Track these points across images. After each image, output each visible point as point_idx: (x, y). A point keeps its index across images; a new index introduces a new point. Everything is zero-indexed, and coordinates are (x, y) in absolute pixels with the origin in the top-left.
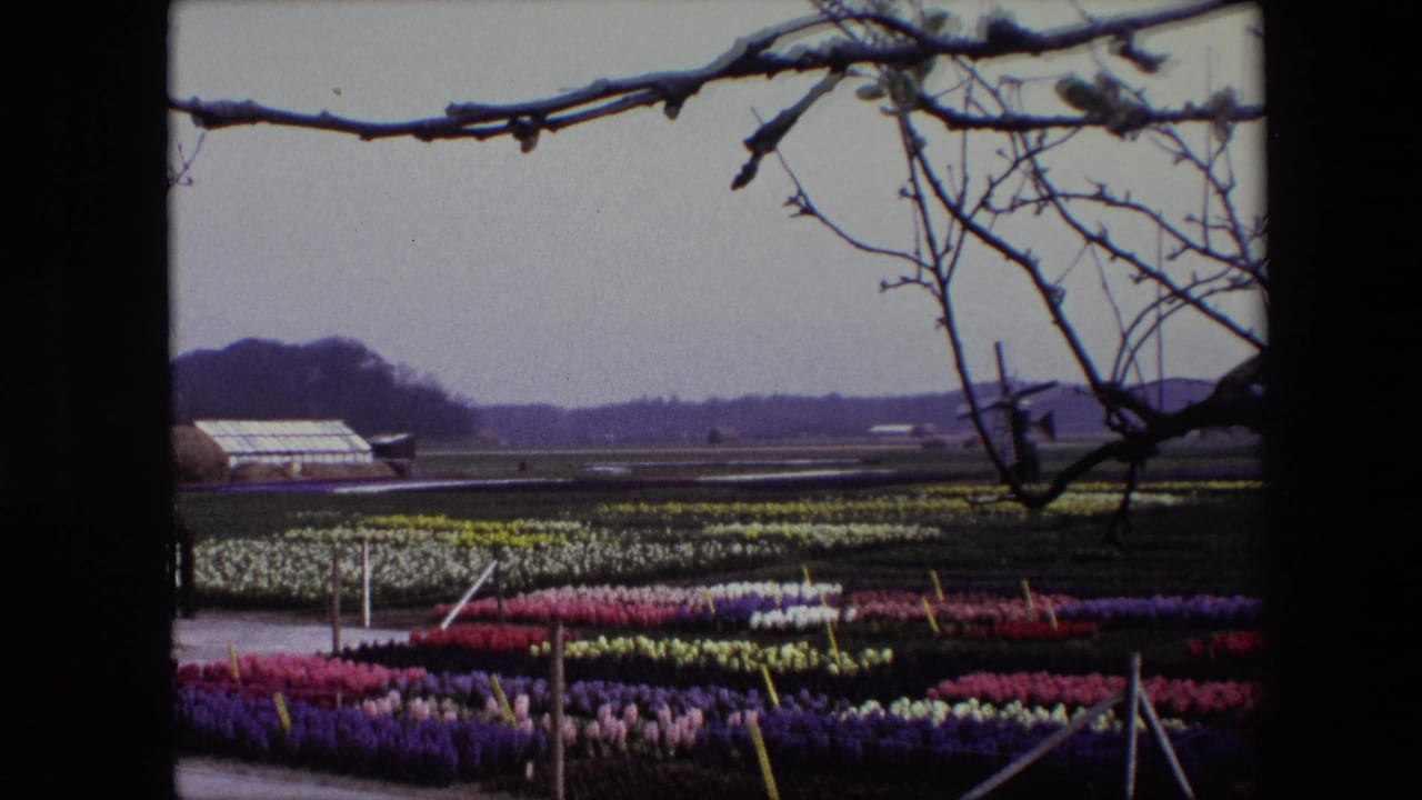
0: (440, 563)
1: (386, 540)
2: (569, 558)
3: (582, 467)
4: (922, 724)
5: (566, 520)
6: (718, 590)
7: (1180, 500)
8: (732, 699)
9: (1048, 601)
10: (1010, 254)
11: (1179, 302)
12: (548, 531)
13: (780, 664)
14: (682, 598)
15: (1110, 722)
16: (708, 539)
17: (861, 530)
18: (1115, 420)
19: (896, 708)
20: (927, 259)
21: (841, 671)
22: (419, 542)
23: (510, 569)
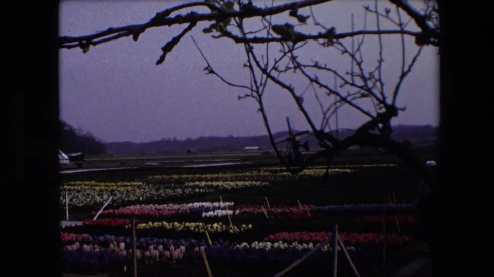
0: (93, 197)
1: (74, 190)
2: (138, 195)
3: (143, 163)
4: (262, 250)
5: (137, 182)
6: (190, 205)
7: (353, 171)
8: (195, 242)
9: (306, 207)
10: (284, 86)
11: (343, 102)
12: (131, 185)
13: (212, 230)
14: (178, 207)
15: (328, 248)
16: (187, 187)
17: (240, 183)
18: (323, 143)
19: (253, 245)
20: (254, 88)
21: (234, 232)
22: (86, 190)
23: (118, 199)
